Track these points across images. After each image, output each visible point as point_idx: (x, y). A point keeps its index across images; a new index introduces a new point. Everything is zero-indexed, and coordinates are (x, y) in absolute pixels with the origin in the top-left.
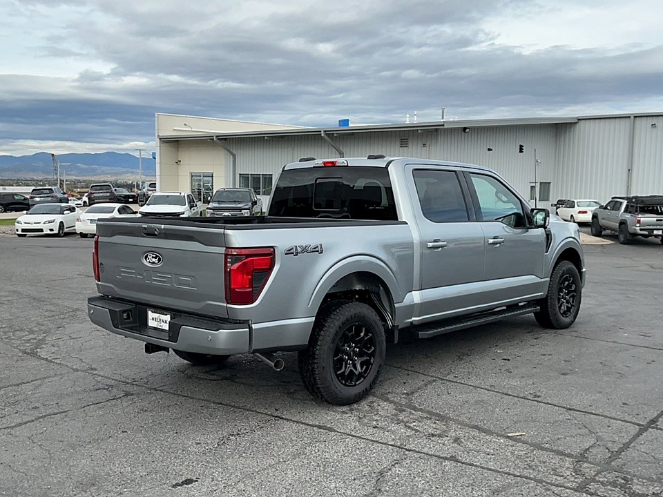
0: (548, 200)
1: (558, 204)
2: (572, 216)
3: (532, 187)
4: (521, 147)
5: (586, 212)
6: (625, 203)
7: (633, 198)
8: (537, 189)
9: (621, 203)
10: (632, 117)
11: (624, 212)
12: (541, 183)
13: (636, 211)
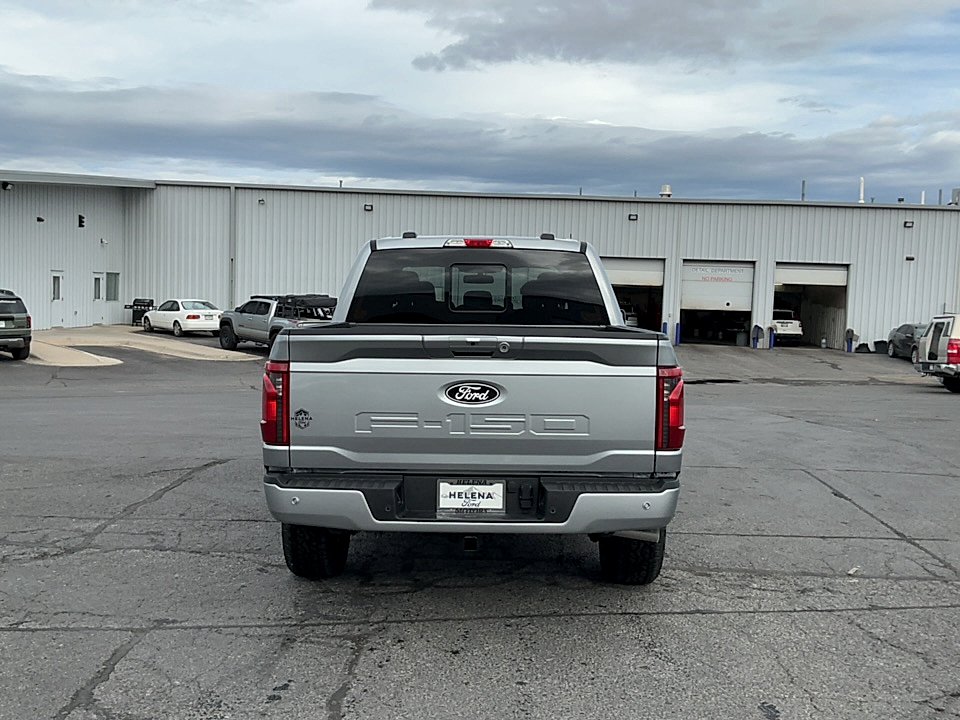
0: (115, 298)
1: (134, 305)
2: (176, 322)
3: (96, 279)
4: (81, 218)
5: (198, 317)
6: (274, 305)
7: (288, 297)
8: (103, 284)
9: (269, 305)
10: (233, 188)
11: (275, 316)
12: (108, 274)
13: (296, 315)
